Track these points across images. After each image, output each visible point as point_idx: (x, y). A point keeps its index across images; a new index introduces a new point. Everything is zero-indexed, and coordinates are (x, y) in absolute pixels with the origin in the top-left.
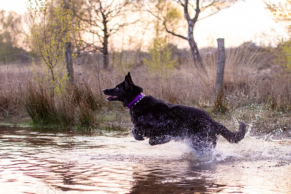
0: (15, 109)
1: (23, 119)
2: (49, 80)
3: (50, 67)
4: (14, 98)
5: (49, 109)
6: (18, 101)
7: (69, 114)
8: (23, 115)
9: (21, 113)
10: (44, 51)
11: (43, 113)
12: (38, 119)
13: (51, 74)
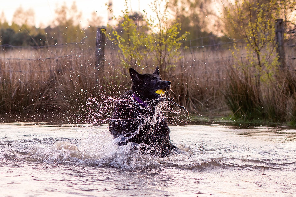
0: (212, 101)
1: (222, 113)
2: (254, 66)
3: (256, 51)
4: (211, 87)
5: (255, 101)
6: (215, 91)
7: (279, 107)
8: (222, 108)
9: (219, 106)
10: (249, 31)
11: (247, 106)
12: (240, 112)
13: (257, 58)
